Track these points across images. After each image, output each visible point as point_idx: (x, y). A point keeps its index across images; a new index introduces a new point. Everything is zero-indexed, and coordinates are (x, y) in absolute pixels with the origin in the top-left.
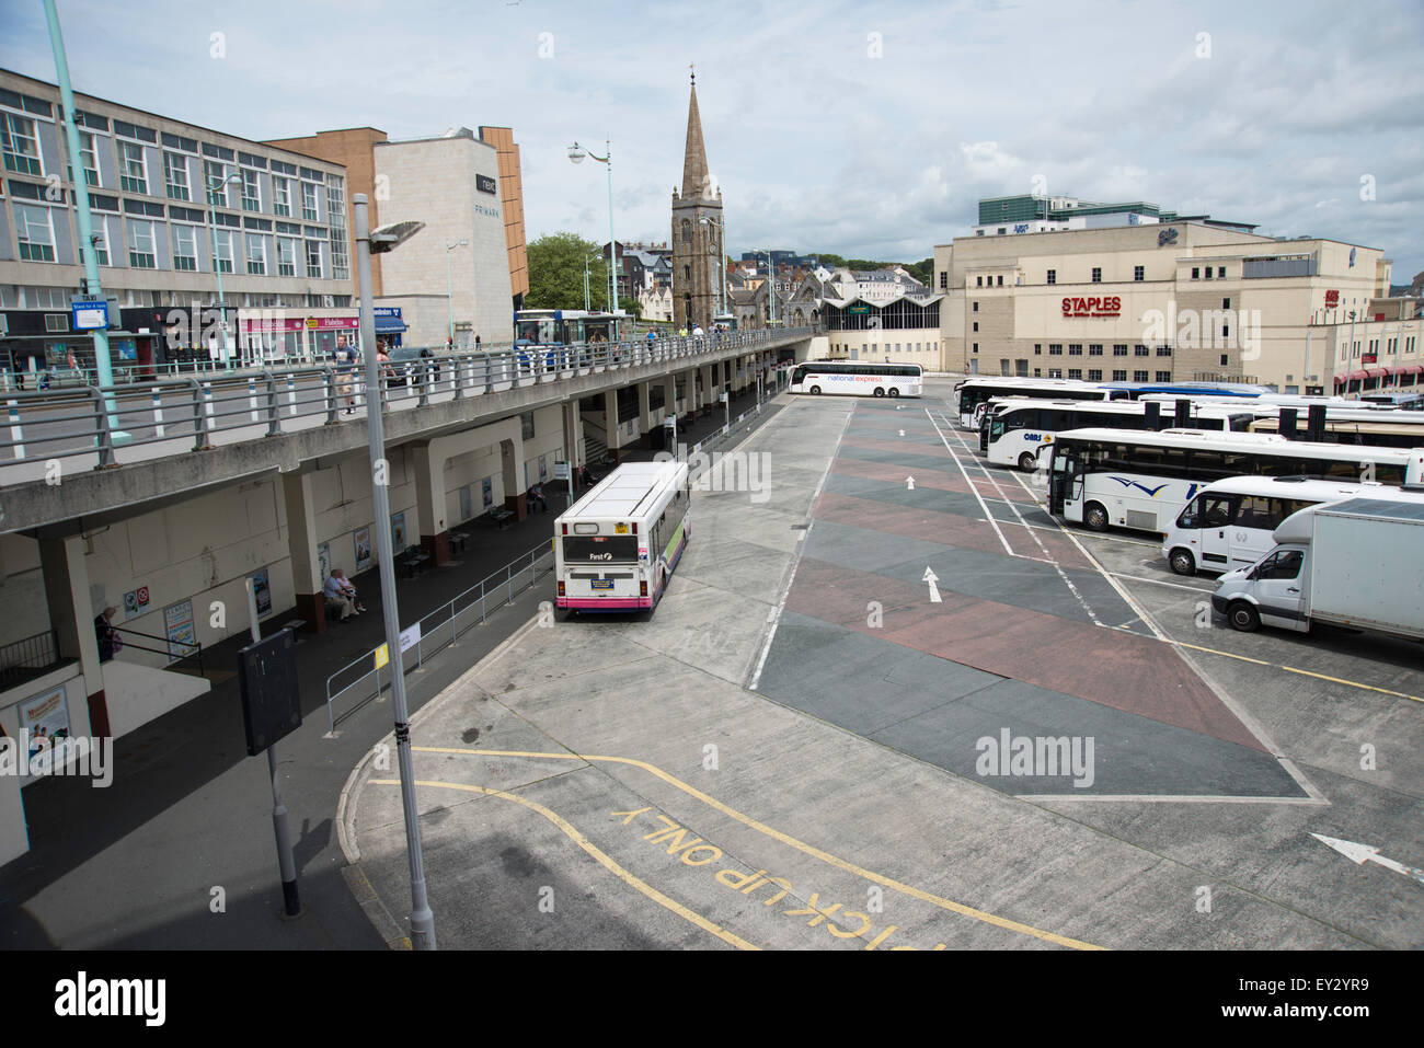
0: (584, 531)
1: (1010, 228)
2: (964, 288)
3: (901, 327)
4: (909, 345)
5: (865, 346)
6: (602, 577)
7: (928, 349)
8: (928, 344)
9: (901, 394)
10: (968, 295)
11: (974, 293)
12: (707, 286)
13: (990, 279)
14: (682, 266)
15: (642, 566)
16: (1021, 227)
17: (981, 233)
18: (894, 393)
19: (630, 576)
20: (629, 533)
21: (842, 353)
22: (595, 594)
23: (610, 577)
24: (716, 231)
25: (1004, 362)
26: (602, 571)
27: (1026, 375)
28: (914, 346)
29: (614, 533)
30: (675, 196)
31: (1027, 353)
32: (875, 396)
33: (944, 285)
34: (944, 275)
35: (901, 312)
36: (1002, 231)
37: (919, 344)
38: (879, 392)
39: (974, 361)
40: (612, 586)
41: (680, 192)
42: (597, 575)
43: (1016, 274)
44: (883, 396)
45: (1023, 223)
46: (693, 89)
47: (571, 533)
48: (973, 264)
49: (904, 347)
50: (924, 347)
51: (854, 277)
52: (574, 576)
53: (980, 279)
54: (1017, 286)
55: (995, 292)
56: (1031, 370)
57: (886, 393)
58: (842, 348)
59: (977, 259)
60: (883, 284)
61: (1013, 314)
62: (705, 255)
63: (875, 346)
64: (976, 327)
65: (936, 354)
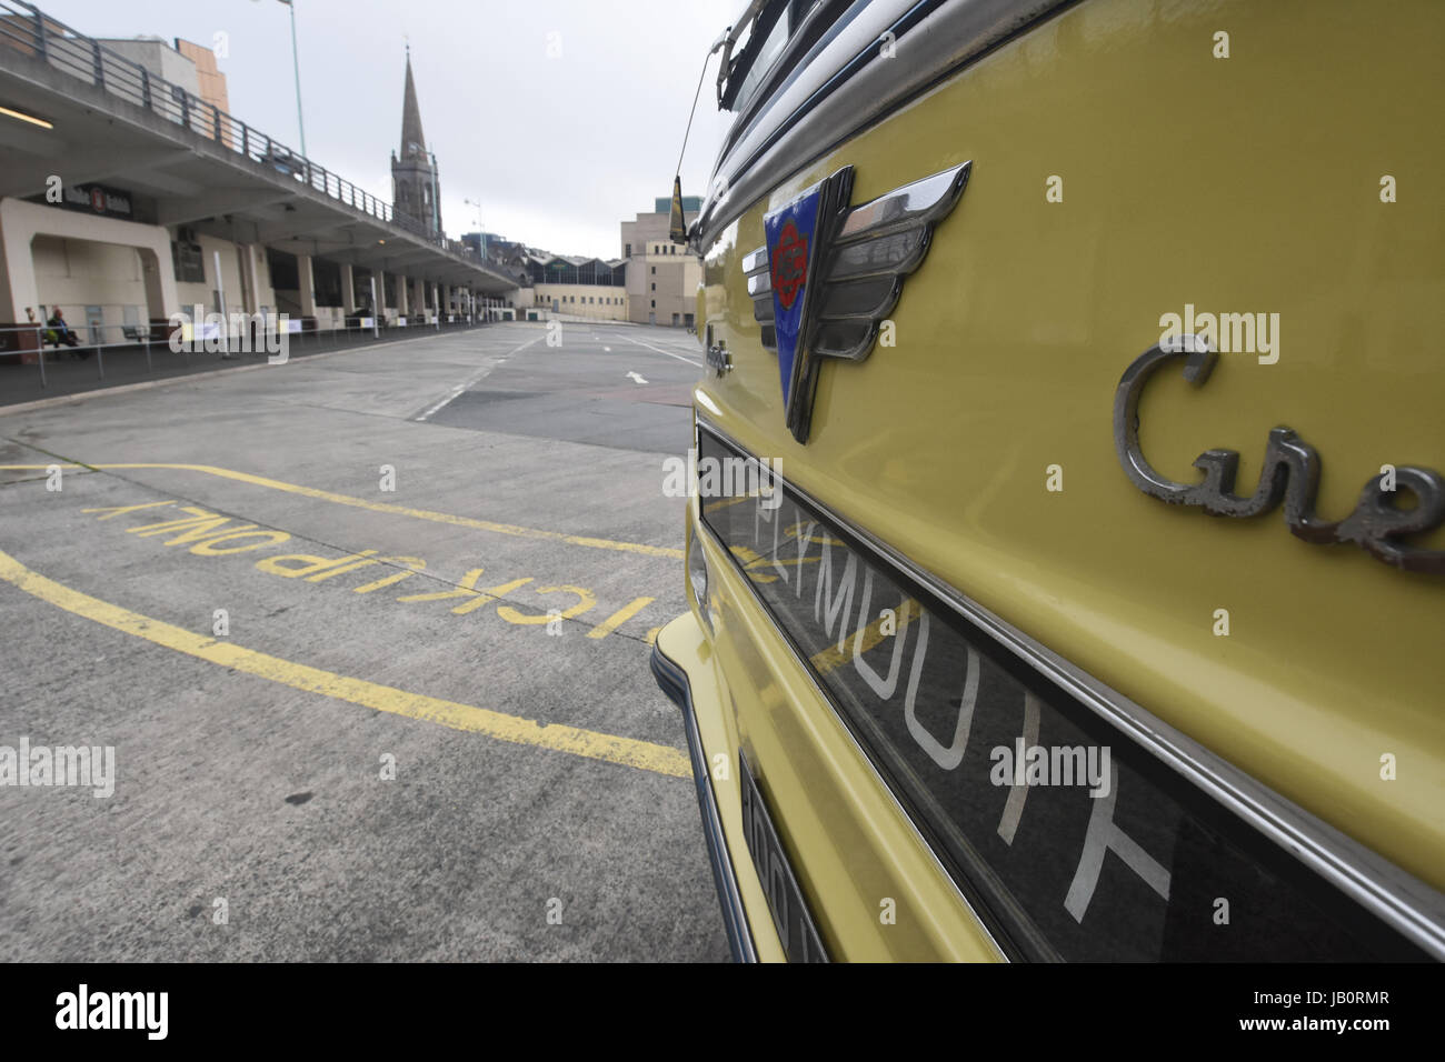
2: (643, 254)
3: (594, 284)
4: (601, 299)
5: (565, 298)
7: (616, 304)
8: (616, 299)
10: (647, 260)
11: (652, 259)
13: (665, 248)
21: (545, 303)
25: (676, 316)
28: (605, 301)
30: (394, 158)
33: (629, 254)
34: (629, 246)
35: (593, 271)
37: (608, 299)
39: (652, 314)
41: (398, 156)
46: (408, 58)
48: (651, 235)
49: (596, 301)
50: (612, 301)
53: (657, 248)
54: (687, 254)
55: (669, 259)
58: (545, 299)
59: (654, 231)
61: (683, 277)
62: (423, 215)
63: (572, 298)
64: (654, 287)
65: (622, 307)
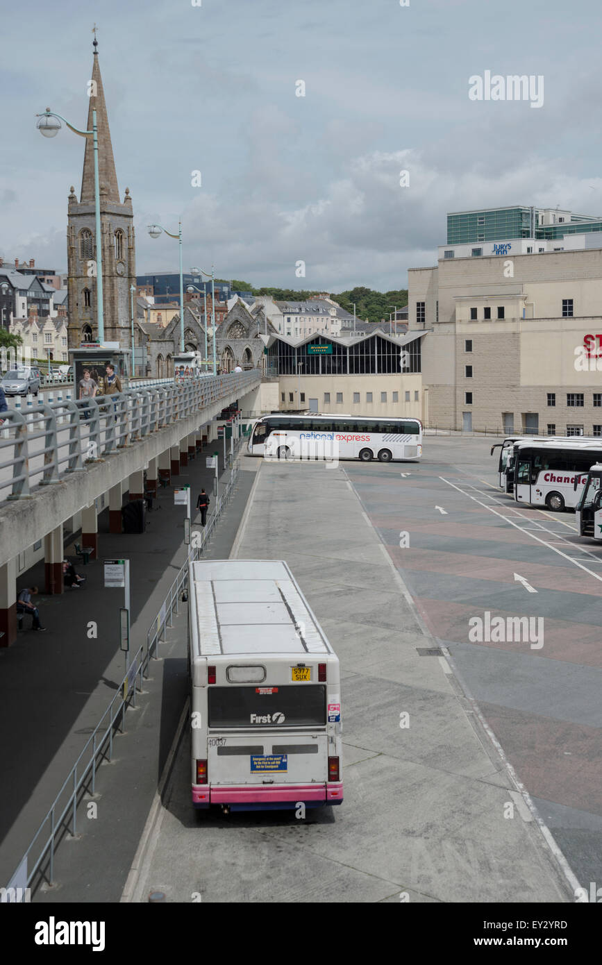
0: (242, 678)
1: (488, 248)
2: (453, 321)
3: (373, 371)
4: (384, 394)
5: (327, 394)
6: (268, 751)
7: (408, 400)
8: (408, 393)
9: (395, 457)
10: (458, 331)
11: (467, 329)
12: (113, 317)
13: (488, 310)
14: (80, 289)
15: (331, 733)
16: (502, 247)
17: (449, 255)
18: (385, 456)
19: (313, 749)
20: (313, 679)
21: (297, 405)
22: (255, 780)
23: (280, 751)
24: (125, 246)
25: (507, 416)
26: (268, 742)
27: (536, 433)
28: (390, 397)
29: (289, 680)
30: (71, 198)
31: (537, 404)
32: (360, 459)
33: (421, 318)
34: (421, 307)
35: (373, 352)
36: (477, 252)
37: (395, 393)
38: (366, 454)
39: (467, 414)
40: (283, 767)
41: (78, 194)
42: (260, 749)
43: (521, 304)
44: (371, 460)
45: (504, 242)
46: (96, 60)
47: (221, 681)
48: (464, 292)
49: (377, 397)
50: (402, 396)
51: (281, 308)
52: (223, 751)
53: (474, 313)
54: (522, 319)
55: (493, 327)
56: (543, 426)
57: (375, 456)
58: (297, 397)
59: (469, 286)
60: (315, 318)
61: (518, 355)
62: (111, 276)
63: (340, 395)
64: (469, 371)
65: (418, 405)
